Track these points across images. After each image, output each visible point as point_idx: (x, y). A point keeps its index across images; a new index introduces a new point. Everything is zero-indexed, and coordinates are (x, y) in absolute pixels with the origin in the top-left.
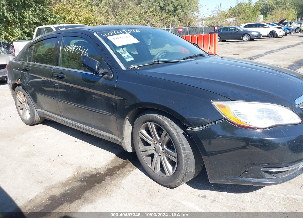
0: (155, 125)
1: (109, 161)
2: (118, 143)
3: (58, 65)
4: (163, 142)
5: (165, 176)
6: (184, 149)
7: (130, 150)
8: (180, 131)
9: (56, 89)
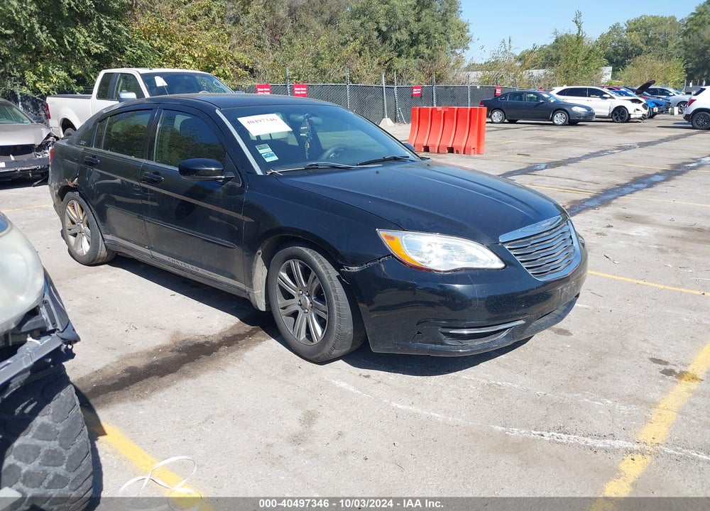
0: (300, 263)
1: (228, 327)
2: (244, 296)
3: (150, 158)
4: (311, 291)
5: (312, 344)
6: (337, 298)
7: (262, 307)
8: (334, 273)
9: (144, 202)
